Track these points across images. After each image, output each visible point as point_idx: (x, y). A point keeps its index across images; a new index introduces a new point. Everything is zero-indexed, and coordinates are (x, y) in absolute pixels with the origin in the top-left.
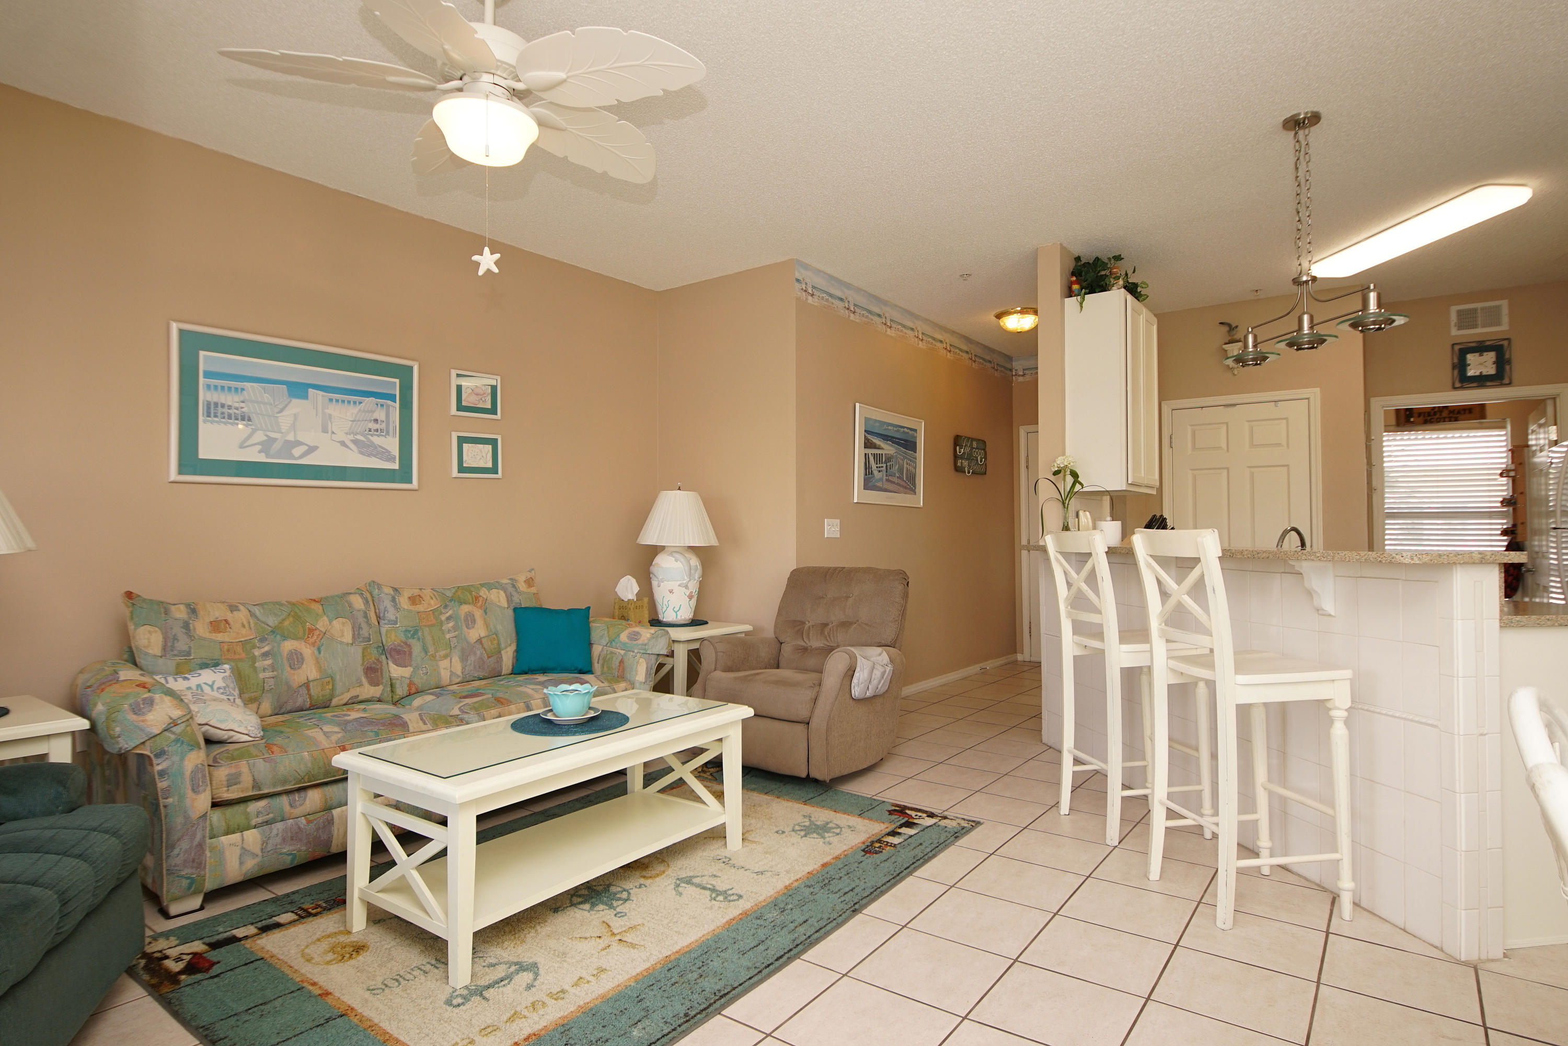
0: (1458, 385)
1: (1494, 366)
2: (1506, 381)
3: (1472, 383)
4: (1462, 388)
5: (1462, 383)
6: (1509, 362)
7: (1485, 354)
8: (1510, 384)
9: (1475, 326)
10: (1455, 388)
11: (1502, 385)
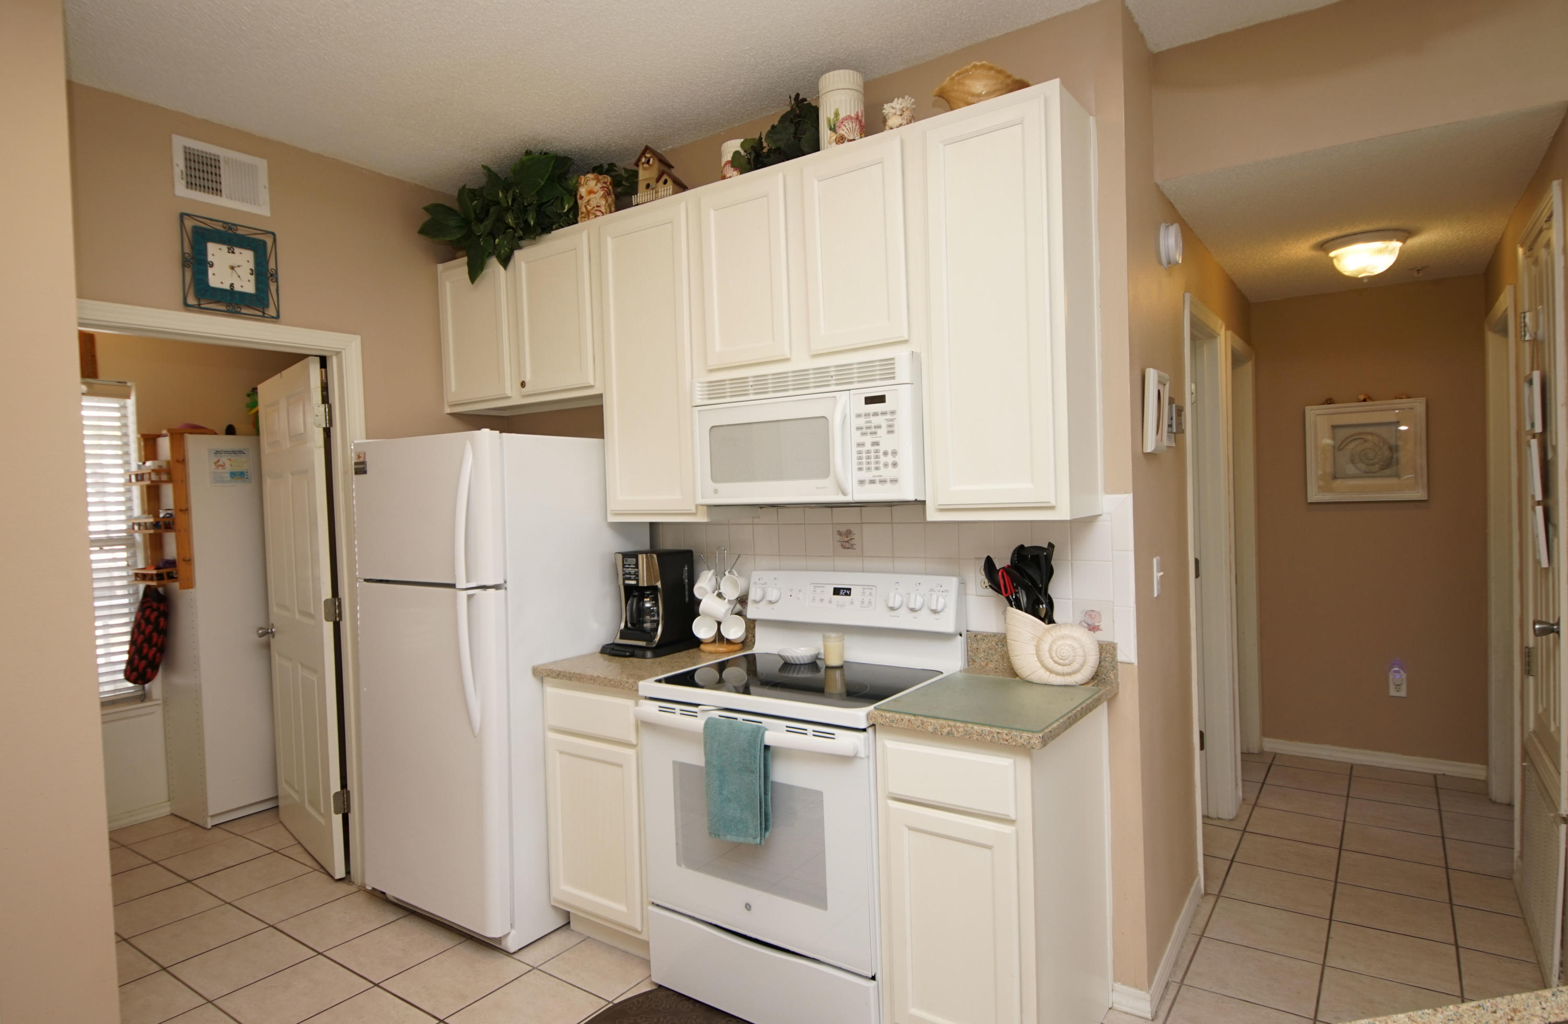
0: (191, 301)
1: (252, 278)
2: (271, 311)
3: (218, 302)
4: (199, 308)
5: (199, 299)
6: (275, 276)
7: (237, 250)
8: (276, 318)
9: (218, 191)
10: (187, 306)
11: (264, 317)
